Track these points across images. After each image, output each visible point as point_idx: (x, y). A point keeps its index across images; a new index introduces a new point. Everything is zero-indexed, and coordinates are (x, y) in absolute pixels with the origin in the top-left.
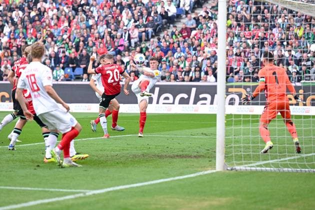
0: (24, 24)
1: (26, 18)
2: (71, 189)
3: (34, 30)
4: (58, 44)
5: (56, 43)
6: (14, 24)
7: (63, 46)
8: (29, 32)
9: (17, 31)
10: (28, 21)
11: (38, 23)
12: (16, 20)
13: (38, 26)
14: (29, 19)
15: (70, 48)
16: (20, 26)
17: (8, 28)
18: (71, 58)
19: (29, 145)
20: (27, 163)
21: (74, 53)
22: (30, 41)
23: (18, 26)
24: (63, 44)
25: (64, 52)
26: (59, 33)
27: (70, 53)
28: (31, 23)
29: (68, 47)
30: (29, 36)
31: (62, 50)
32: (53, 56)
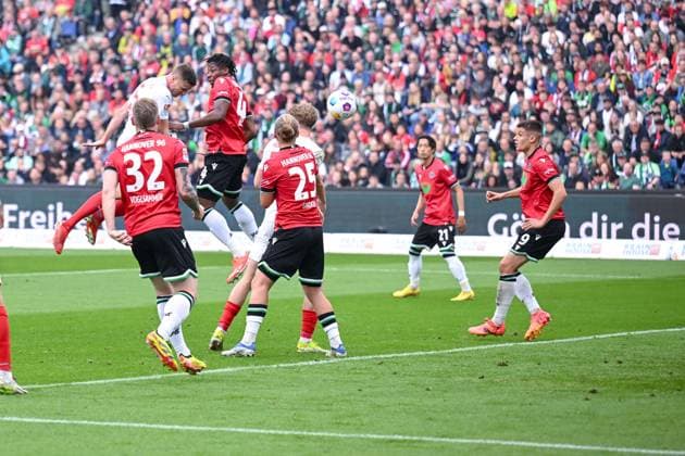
0: (568, 60)
1: (573, 47)
2: (665, 449)
3: (590, 74)
4: (645, 104)
5: (639, 101)
6: (546, 60)
7: (656, 109)
8: (580, 78)
9: (554, 76)
10: (578, 53)
11: (599, 57)
12: (550, 51)
13: (600, 65)
14: (579, 50)
15: (672, 114)
16: (559, 65)
17: (532, 69)
18: (675, 135)
19: (575, 339)
20: (569, 384)
21: (679, 124)
22: (583, 99)
23: (554, 64)
24: (656, 104)
25: (658, 122)
26: (649, 80)
27: (671, 126)
28: (583, 57)
29: (669, 112)
30: (580, 87)
31: (653, 119)
32: (635, 130)
